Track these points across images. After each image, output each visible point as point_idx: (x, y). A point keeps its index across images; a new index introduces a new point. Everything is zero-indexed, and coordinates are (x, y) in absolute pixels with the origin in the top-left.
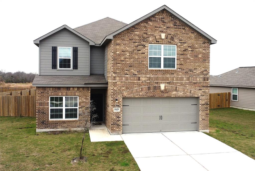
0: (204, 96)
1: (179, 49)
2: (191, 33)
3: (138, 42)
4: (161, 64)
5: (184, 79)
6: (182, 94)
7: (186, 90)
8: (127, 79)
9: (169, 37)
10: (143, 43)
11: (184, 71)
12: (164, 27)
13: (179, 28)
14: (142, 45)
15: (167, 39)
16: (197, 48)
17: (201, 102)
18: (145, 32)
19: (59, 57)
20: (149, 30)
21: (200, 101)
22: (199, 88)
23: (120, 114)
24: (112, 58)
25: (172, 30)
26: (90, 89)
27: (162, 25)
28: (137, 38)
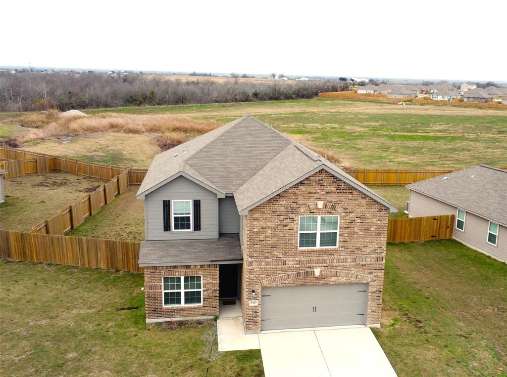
0: (375, 281)
1: (343, 221)
2: (362, 198)
3: (284, 215)
4: (316, 241)
5: (349, 260)
6: (344, 280)
7: (350, 275)
8: (268, 264)
9: (329, 205)
10: (291, 215)
11: (349, 250)
12: (323, 193)
13: (344, 193)
14: (290, 219)
15: (326, 208)
16: (369, 219)
17: (371, 289)
18: (294, 200)
19: (174, 214)
20: (300, 198)
21: (370, 287)
22: (369, 271)
23: (258, 308)
24: (248, 238)
25: (333, 195)
26: (218, 266)
27: (319, 189)
28: (283, 209)
